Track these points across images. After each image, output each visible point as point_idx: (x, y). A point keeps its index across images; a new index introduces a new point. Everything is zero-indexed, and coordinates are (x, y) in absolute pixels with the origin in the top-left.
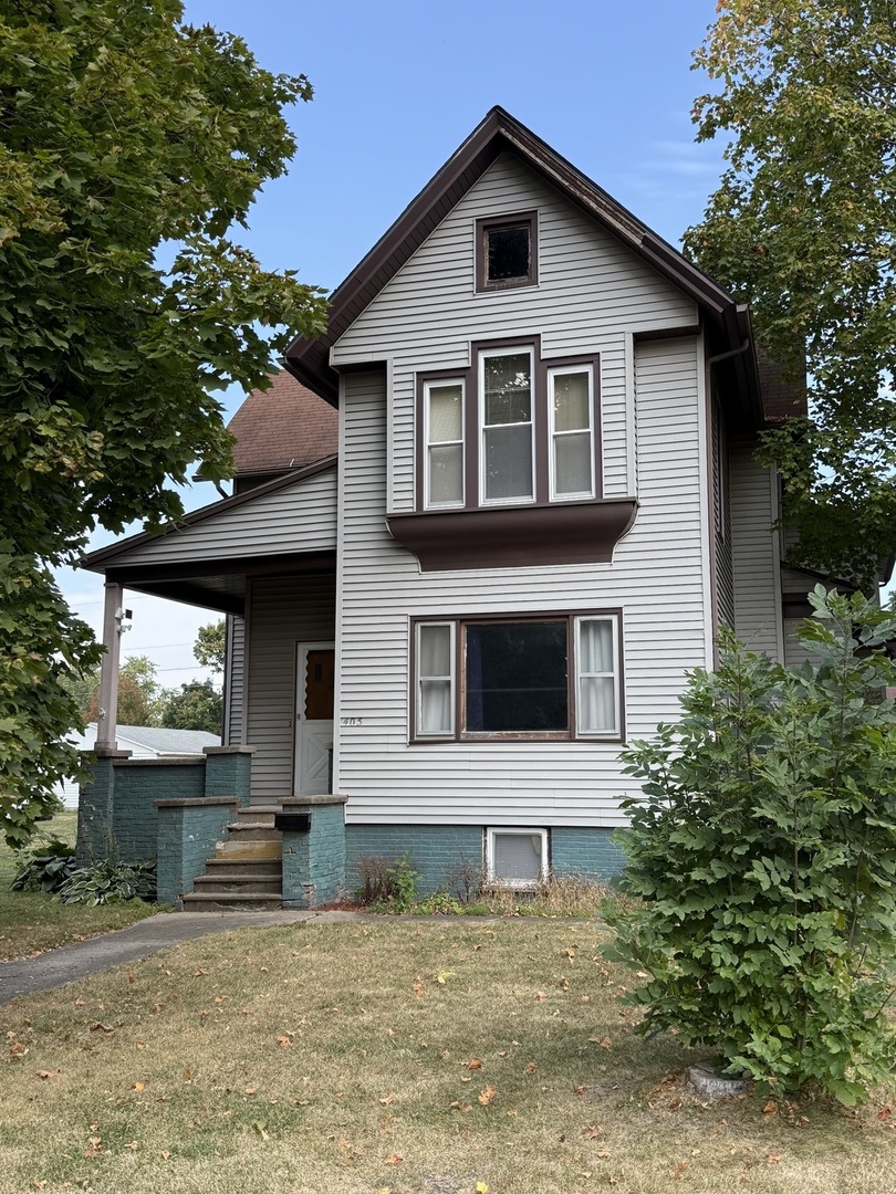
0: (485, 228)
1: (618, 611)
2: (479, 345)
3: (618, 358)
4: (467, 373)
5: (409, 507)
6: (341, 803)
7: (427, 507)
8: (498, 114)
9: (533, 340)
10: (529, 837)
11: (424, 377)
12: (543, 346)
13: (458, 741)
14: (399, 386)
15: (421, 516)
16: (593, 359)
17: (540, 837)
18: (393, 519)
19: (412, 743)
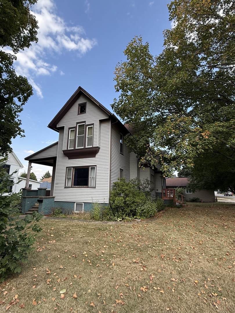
0: (80, 105)
1: (96, 166)
2: (77, 123)
3: (97, 124)
4: (75, 127)
5: (66, 149)
6: (54, 198)
7: (69, 149)
8: (80, 88)
9: (85, 122)
10: (81, 204)
11: (69, 128)
12: (86, 123)
13: (72, 187)
14: (66, 130)
15: (67, 150)
16: (93, 124)
17: (83, 204)
18: (63, 151)
19: (65, 188)
